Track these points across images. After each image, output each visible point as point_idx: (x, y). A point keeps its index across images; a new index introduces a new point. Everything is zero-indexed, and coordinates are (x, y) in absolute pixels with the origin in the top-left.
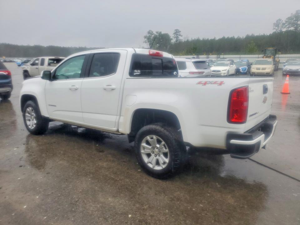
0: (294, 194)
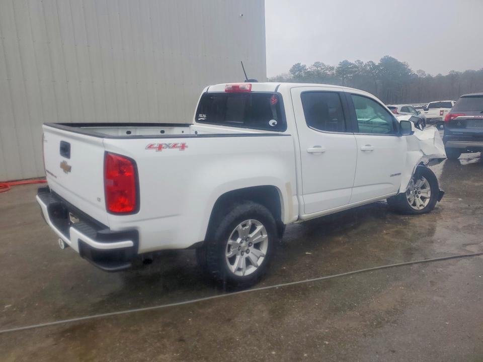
0: (10, 305)
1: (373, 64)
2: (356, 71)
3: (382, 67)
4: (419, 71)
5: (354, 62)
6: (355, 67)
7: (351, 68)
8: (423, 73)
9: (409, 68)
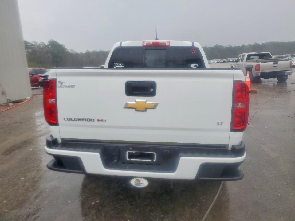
1: (44, 44)
2: (34, 48)
3: (50, 46)
4: (71, 50)
5: (31, 42)
6: (33, 45)
7: (30, 45)
8: (73, 51)
9: (66, 47)
